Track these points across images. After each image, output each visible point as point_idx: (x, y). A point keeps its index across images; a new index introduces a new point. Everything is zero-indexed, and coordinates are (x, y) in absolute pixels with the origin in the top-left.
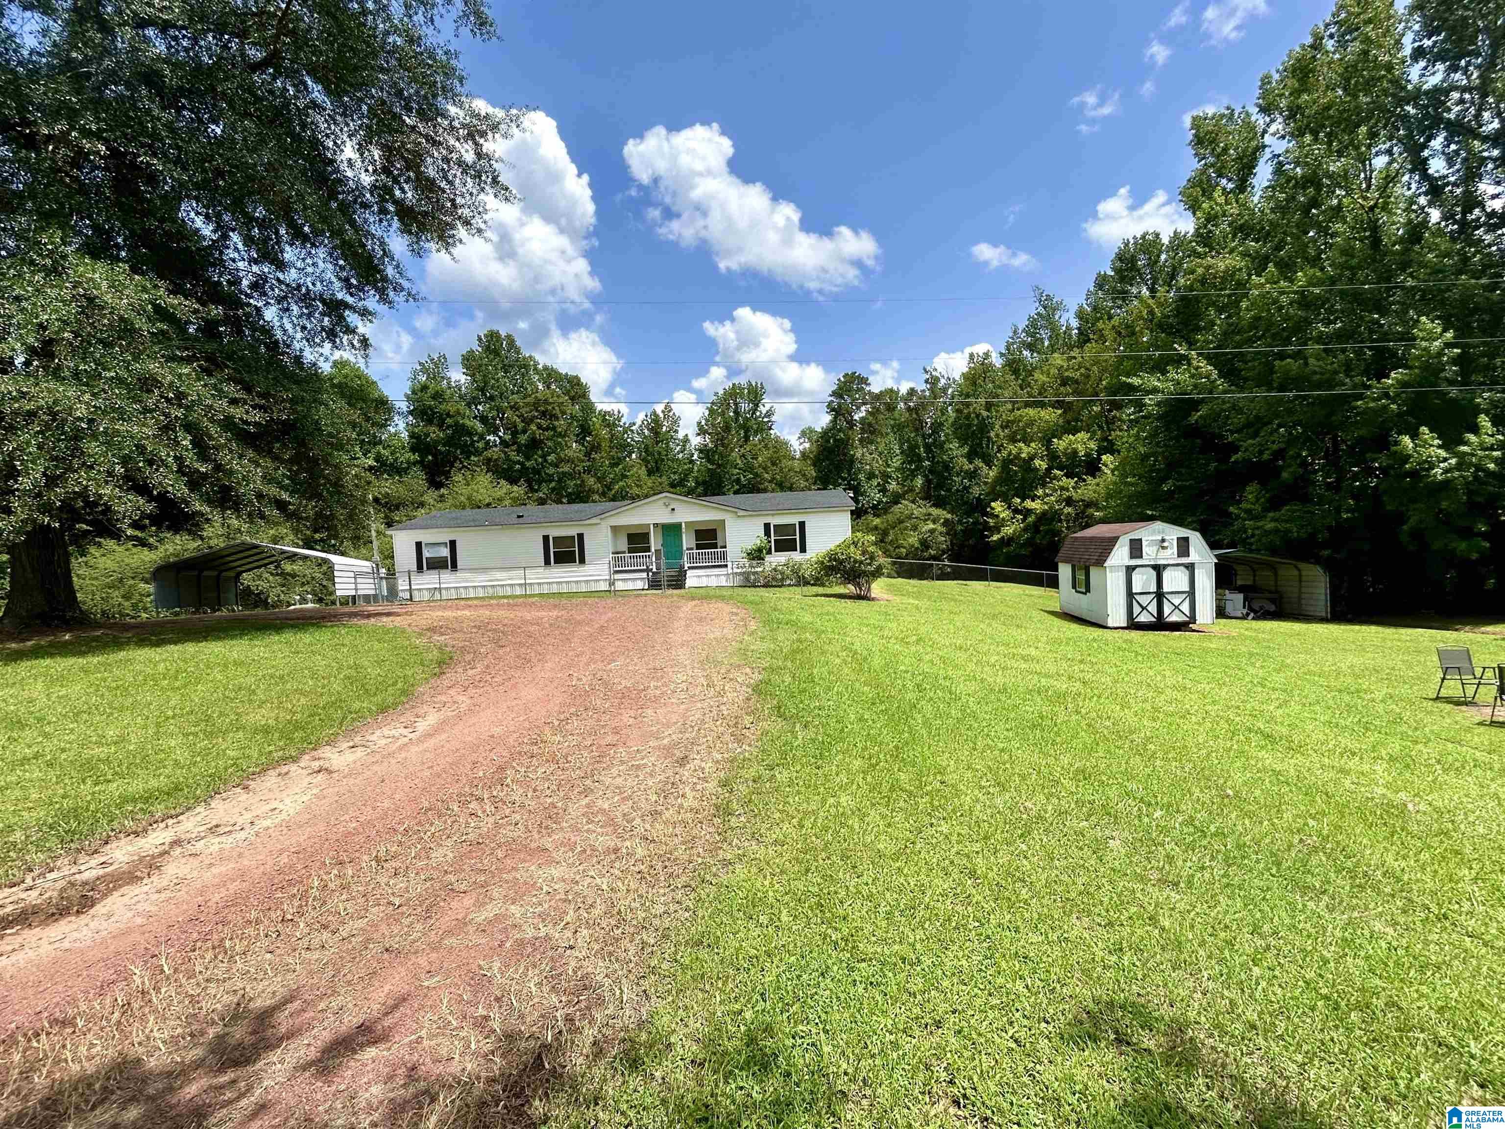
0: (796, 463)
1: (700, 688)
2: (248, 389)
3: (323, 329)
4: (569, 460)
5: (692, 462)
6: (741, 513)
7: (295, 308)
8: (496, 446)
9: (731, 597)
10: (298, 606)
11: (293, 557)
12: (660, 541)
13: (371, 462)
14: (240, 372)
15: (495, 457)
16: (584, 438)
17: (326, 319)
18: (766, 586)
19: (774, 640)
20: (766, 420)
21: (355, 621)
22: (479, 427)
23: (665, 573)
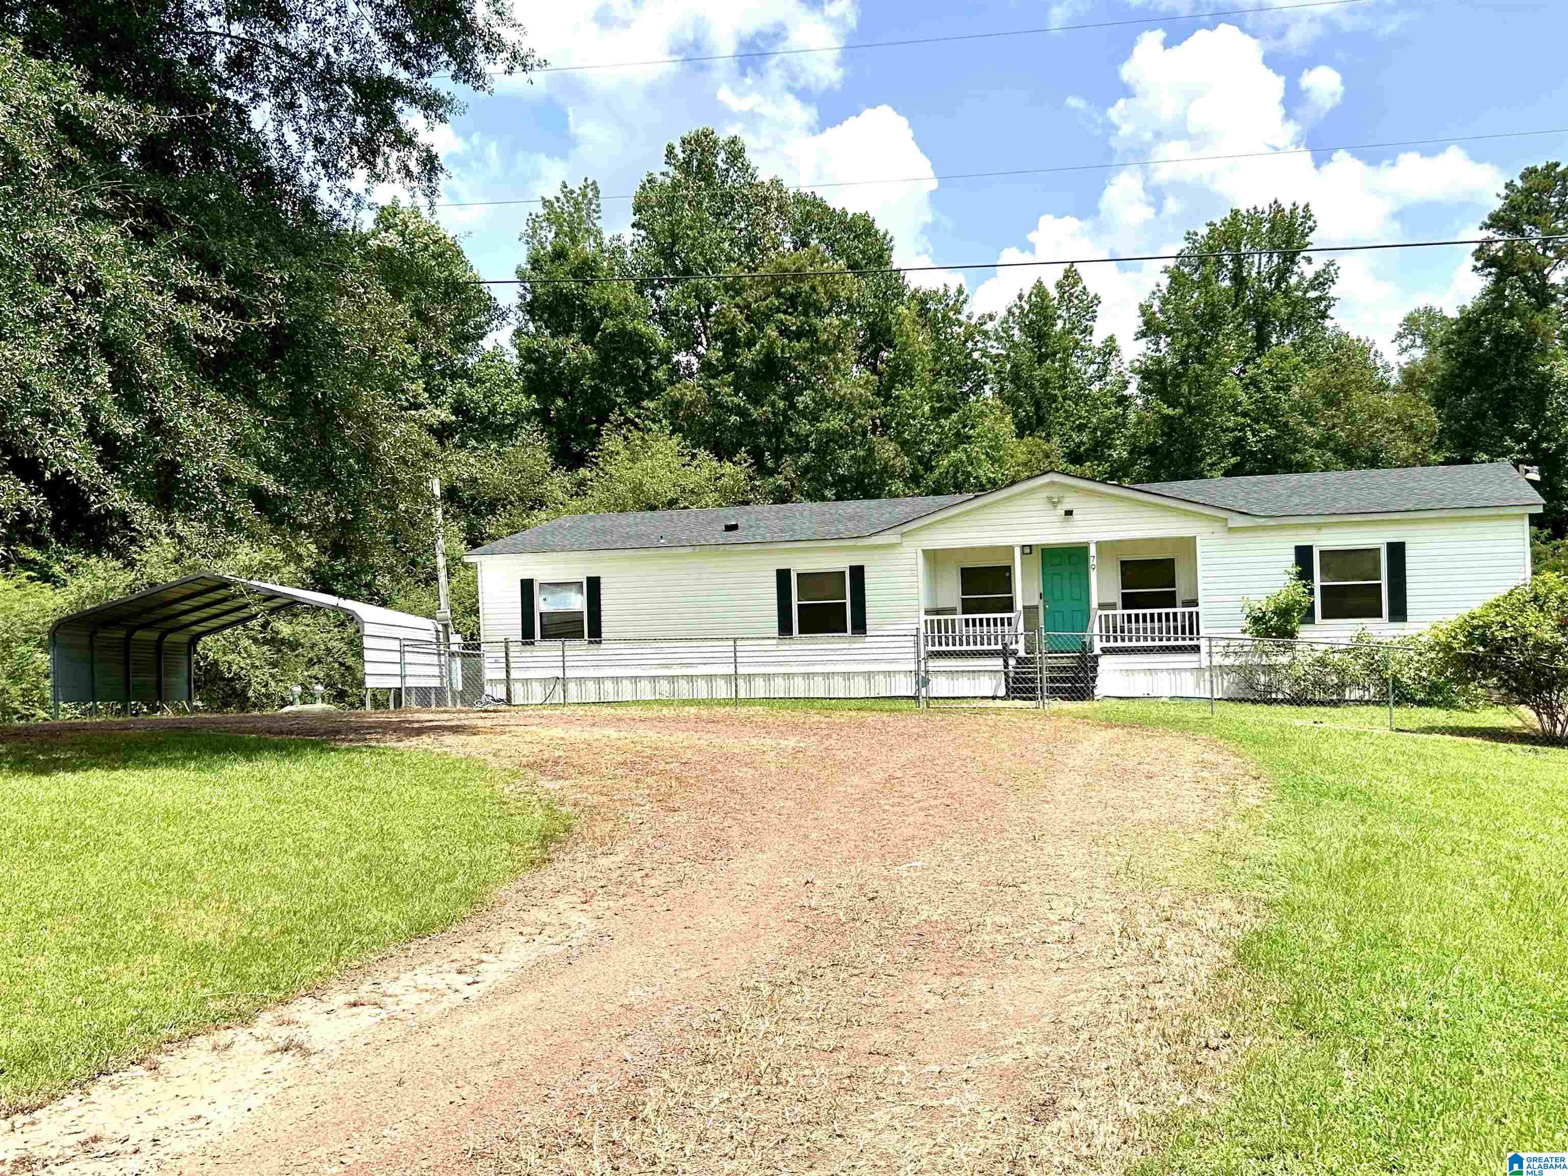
0: (1389, 400)
1: (1103, 937)
2: (213, 268)
3: (354, 141)
4: (842, 405)
5: (1122, 401)
6: (1239, 521)
7: (303, 100)
8: (691, 375)
9: (1203, 724)
10: (297, 707)
11: (290, 607)
12: (1037, 586)
13: (445, 415)
14: (201, 236)
15: (688, 398)
16: (875, 354)
17: (360, 119)
18: (1298, 700)
19: (1304, 836)
20: (1312, 294)
21: (391, 742)
22: (657, 333)
23: (1045, 662)
